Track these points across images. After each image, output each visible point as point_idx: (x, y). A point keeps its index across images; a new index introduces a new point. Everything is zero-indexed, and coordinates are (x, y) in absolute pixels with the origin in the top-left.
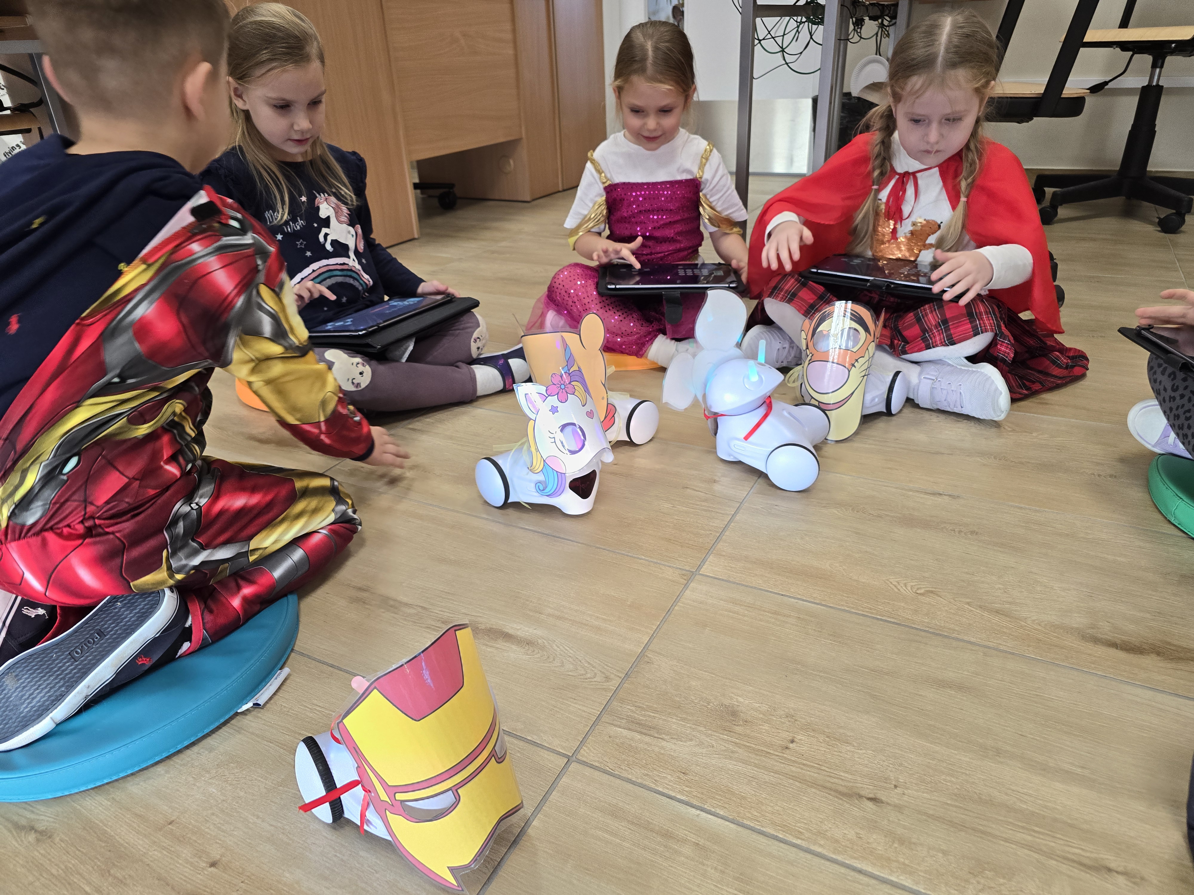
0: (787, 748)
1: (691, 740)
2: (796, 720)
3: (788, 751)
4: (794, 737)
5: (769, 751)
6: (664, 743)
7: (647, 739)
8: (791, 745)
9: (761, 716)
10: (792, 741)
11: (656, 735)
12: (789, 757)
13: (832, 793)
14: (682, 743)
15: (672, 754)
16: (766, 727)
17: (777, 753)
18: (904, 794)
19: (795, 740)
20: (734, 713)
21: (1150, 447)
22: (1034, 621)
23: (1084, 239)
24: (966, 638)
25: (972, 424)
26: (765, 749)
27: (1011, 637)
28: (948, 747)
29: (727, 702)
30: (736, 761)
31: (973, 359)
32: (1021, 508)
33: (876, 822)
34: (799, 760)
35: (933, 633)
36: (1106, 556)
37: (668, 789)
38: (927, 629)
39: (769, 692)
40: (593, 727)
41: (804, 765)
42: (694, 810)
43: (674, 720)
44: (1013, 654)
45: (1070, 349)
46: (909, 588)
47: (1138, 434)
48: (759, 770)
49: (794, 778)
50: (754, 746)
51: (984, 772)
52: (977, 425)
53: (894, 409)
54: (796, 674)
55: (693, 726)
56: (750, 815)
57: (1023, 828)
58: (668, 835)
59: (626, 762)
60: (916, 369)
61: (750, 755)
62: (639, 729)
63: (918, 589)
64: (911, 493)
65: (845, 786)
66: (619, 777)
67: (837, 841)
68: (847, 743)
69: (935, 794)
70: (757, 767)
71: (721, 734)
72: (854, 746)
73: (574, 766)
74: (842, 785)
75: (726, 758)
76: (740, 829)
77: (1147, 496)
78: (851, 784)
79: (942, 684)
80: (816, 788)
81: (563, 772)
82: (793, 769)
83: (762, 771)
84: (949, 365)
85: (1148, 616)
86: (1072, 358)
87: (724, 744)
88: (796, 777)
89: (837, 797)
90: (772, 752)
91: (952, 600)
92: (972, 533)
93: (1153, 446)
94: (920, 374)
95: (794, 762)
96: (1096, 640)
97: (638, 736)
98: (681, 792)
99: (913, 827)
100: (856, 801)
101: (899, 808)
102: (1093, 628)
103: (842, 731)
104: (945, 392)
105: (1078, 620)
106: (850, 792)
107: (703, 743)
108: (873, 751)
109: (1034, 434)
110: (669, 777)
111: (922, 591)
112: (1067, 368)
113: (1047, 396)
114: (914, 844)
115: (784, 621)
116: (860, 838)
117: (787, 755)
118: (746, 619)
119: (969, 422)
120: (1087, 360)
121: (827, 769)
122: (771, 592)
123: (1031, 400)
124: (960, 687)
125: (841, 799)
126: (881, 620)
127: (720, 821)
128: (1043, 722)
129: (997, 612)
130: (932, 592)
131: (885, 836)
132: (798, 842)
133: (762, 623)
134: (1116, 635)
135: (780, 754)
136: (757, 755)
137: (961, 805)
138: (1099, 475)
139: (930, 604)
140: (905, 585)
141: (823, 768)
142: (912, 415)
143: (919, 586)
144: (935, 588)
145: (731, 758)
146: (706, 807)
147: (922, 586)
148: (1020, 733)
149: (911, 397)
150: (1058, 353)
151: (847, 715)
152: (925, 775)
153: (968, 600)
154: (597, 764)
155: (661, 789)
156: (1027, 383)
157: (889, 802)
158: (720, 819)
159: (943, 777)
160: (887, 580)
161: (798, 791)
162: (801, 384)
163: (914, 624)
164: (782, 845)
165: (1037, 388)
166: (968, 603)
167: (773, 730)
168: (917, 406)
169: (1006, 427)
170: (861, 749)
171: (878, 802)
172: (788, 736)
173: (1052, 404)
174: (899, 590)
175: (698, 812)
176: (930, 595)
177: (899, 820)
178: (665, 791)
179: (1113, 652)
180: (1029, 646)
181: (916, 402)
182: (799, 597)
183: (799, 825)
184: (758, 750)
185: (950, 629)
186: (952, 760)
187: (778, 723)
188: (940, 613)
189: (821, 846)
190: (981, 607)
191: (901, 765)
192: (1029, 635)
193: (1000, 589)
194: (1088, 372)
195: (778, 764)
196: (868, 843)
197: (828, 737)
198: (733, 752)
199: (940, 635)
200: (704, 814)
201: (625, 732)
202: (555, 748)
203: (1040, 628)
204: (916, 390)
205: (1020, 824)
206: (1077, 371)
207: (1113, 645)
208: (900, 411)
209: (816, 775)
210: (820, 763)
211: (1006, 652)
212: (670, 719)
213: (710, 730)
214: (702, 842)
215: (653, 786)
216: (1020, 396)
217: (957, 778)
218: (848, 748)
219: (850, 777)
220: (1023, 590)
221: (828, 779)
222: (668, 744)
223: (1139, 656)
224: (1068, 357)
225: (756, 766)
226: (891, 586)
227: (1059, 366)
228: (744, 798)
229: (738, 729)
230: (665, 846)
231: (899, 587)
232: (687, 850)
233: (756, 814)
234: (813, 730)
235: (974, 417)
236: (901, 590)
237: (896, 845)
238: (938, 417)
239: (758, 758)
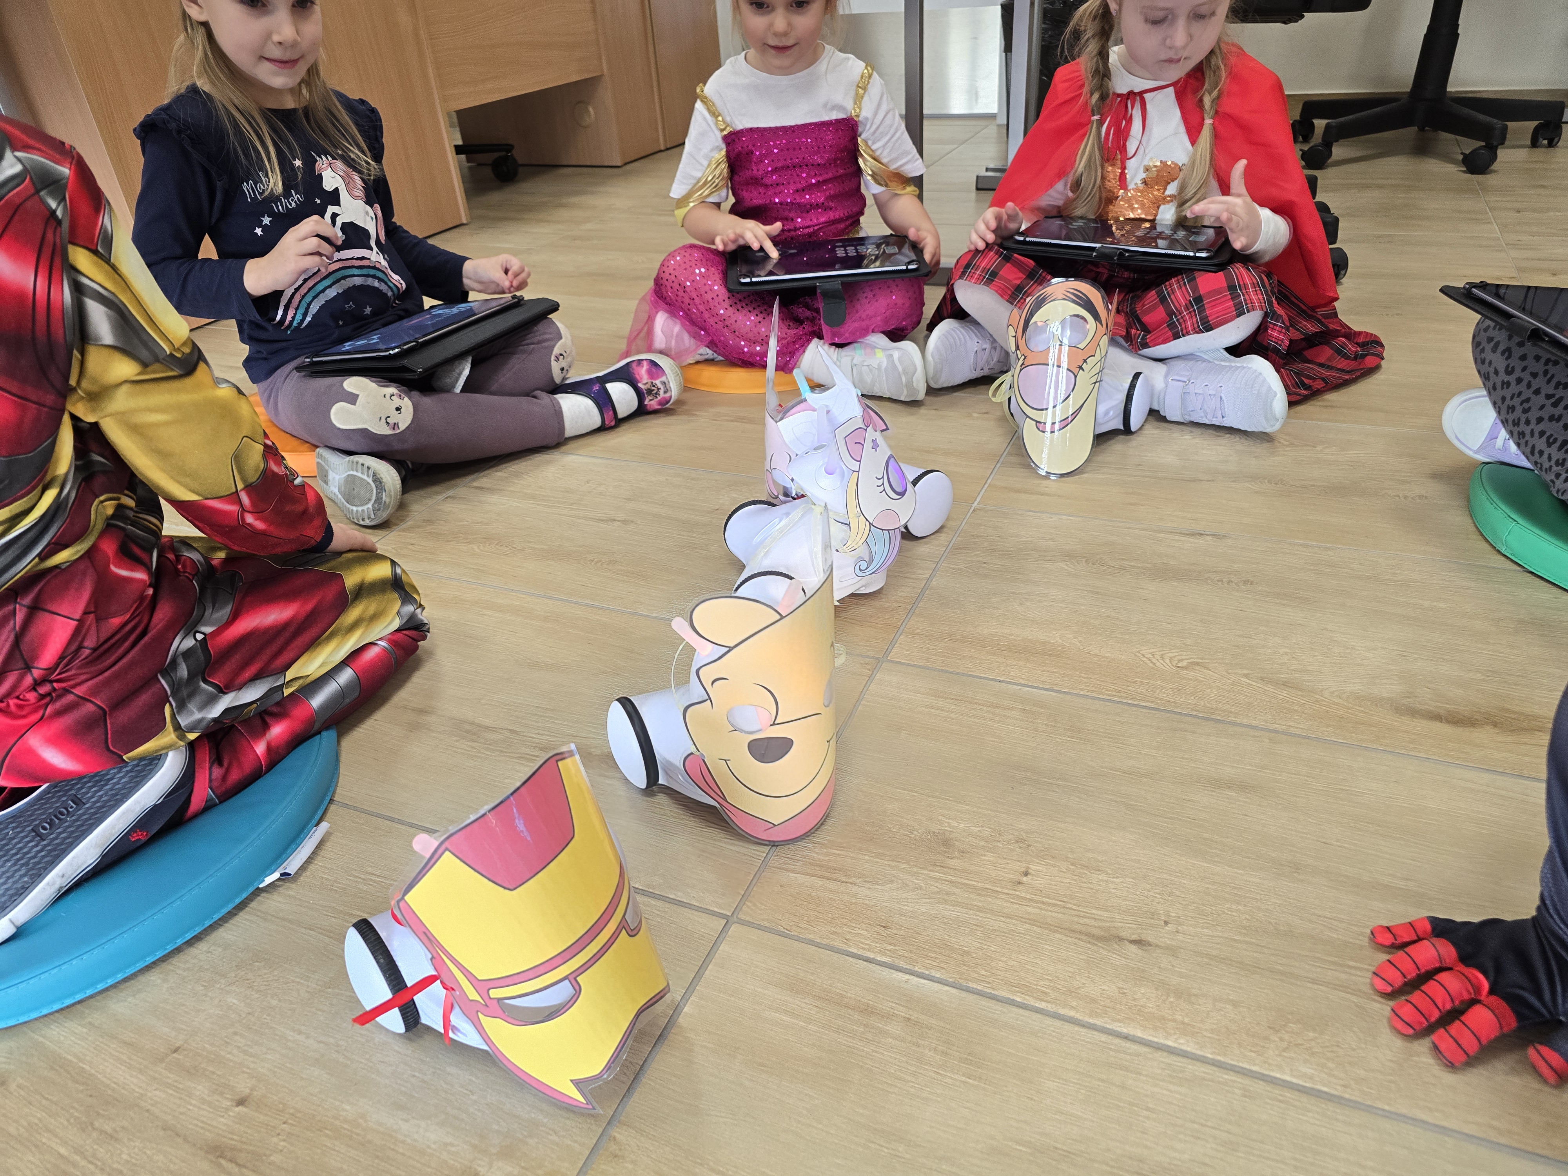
0: (1019, 883)
1: (892, 882)
2: (1029, 846)
3: (1020, 887)
4: (1028, 868)
5: (995, 888)
6: (855, 889)
7: (831, 885)
8: (1025, 879)
9: (983, 843)
10: (1026, 874)
11: (844, 879)
12: (1023, 895)
13: (1083, 937)
14: (878, 887)
15: (867, 902)
16: (990, 857)
17: (1006, 891)
18: (1177, 932)
19: (1030, 871)
20: (947, 843)
21: (1470, 453)
22: (1333, 693)
23: (1368, 187)
24: (1245, 721)
25: (1236, 439)
26: (990, 887)
27: (1304, 716)
28: (1231, 866)
29: (935, 828)
30: (953, 906)
31: (1236, 351)
32: (1307, 546)
33: (1143, 971)
34: (1035, 898)
35: (1203, 718)
36: (1420, 602)
37: (864, 949)
38: (1194, 713)
39: (991, 810)
40: (758, 875)
41: (1043, 903)
42: (900, 974)
43: (867, 857)
44: (1308, 738)
45: (1360, 333)
46: (1168, 661)
47: (1457, 438)
48: (984, 915)
49: (1033, 922)
50: (975, 884)
51: (1280, 895)
52: (1243, 440)
53: (1134, 424)
54: (1025, 784)
55: (893, 864)
56: (976, 975)
57: (1335, 963)
58: (868, 1011)
59: (806, 918)
60: (1160, 369)
61: (971, 896)
62: (820, 873)
63: (1179, 661)
64: (1162, 535)
65: (1099, 927)
66: (798, 939)
67: (1094, 1001)
68: (1099, 870)
69: (1219, 928)
70: (982, 912)
71: (930, 871)
72: (1107, 874)
73: (734, 929)
74: (1095, 927)
75: (939, 903)
76: (964, 994)
77: (1468, 520)
78: (1108, 924)
79: (1218, 784)
80: (1061, 933)
81: (721, 938)
82: (1030, 910)
83: (988, 916)
84: (1204, 360)
85: (1479, 676)
86: (1363, 345)
87: (936, 884)
88: (1034, 921)
89: (1089, 942)
90: (999, 889)
91: (1224, 673)
92: (1246, 582)
93: (1475, 452)
94: (1166, 376)
95: (1031, 900)
96: (1413, 713)
97: (819, 882)
98: (882, 952)
99: (1193, 973)
100: (1116, 946)
101: (1172, 951)
102: (1409, 697)
103: (1090, 855)
104: (1200, 398)
105: (1390, 689)
106: (1106, 935)
107: (907, 885)
108: (1133, 878)
109: (1319, 448)
110: (864, 933)
111: (1184, 664)
112: (1355, 358)
113: (1332, 397)
114: (1195, 995)
115: (1005, 716)
116: (1124, 993)
117: (1021, 892)
118: (953, 715)
119: (1233, 436)
120: (1382, 346)
121: (1074, 907)
122: (984, 678)
123: (1312, 402)
124: (1243, 787)
125: (1096, 945)
126: (1134, 705)
127: (936, 986)
128: (1352, 824)
129: (1285, 684)
130: (1198, 664)
131: (1157, 989)
132: (1042, 1005)
133: (976, 720)
134: (1439, 704)
135: (1011, 892)
136: (979, 895)
137: (1253, 941)
138: (1405, 497)
139: (1196, 680)
140: (1162, 657)
141: (1069, 906)
142: (1156, 432)
143: (1180, 658)
144: (1202, 659)
145: (946, 902)
146: (916, 969)
147: (1184, 657)
148: (1324, 840)
149: (1156, 407)
150: (1343, 339)
151: (1096, 833)
152: (1203, 905)
153: (1245, 672)
154: (766, 924)
155: (855, 951)
156: (1306, 381)
157: (1159, 944)
158: (937, 984)
159: (1227, 906)
160: (1138, 652)
161: (1038, 938)
162: (1010, 399)
163: (1177, 707)
164: (1021, 1011)
165: (1319, 387)
166: (1246, 676)
167: (1000, 861)
168: (1163, 419)
169: (1282, 441)
170: (1117, 877)
171: (1144, 945)
172: (1021, 867)
173: (1339, 407)
174: (1154, 664)
175: (907, 977)
176: (1197, 668)
177: (1173, 966)
178: (861, 952)
179: (1437, 726)
180: (1328, 726)
181: (1162, 413)
182: (1023, 682)
183: (1041, 983)
184: (982, 889)
185: (1224, 711)
186: (1237, 882)
187: (1006, 850)
188: (1209, 690)
189: (1072, 1008)
190: (1262, 679)
191: (1171, 894)
192: (1327, 711)
193: (1286, 654)
194: (1383, 363)
195: (1008, 905)
196: (1135, 1000)
197: (1072, 864)
198: (948, 894)
199: (1213, 720)
200: (915, 980)
201: (801, 878)
202: (708, 907)
203: (1341, 701)
204: (1162, 397)
205: (1330, 959)
206: (1370, 361)
207: (1437, 717)
208: (1141, 428)
209: (1060, 916)
210: (1065, 899)
211: (1299, 736)
212: (861, 856)
213: (916, 866)
214: (914, 1016)
215: (844, 947)
216: (1299, 398)
217: (1245, 905)
218: (1100, 877)
219: (1106, 914)
220: (1317, 654)
221: (1076, 919)
222: (861, 889)
223: (1471, 729)
224: (1357, 344)
225: (980, 909)
226: (1144, 659)
227: (1346, 357)
228: (967, 953)
229: (953, 863)
230: (866, 1026)
231: (1154, 660)
232: (894, 1028)
233: (984, 973)
234: (1053, 857)
235: (1239, 430)
236: (1158, 664)
237: (1172, 1000)
238: (1192, 432)
239: (982, 899)
